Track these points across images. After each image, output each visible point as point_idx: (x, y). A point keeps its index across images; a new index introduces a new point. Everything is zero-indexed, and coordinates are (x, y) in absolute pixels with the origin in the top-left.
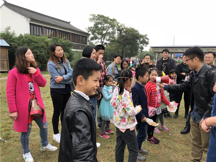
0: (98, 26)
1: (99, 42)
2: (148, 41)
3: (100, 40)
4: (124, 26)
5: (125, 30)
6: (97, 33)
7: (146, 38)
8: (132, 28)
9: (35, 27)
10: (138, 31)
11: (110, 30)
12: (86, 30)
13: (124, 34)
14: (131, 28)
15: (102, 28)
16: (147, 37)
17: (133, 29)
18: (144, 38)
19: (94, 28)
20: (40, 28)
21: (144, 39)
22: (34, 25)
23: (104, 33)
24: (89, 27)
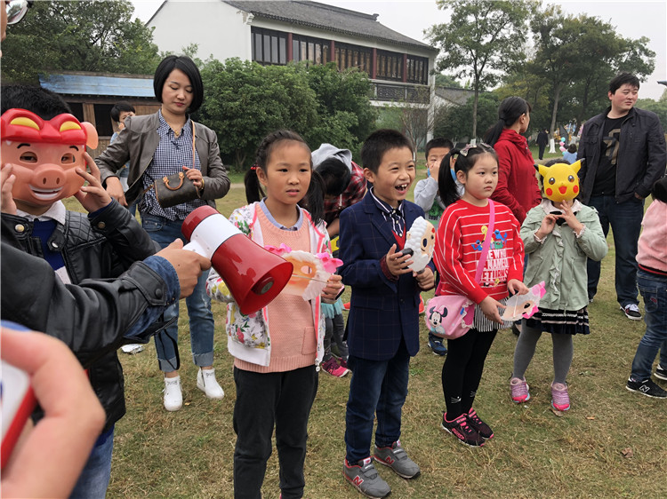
0: (465, 22)
1: (468, 72)
2: (651, 61)
3: (469, 68)
4: (559, 13)
5: (560, 26)
6: (460, 43)
7: (642, 49)
8: (588, 17)
9: (267, 38)
10: (609, 28)
11: (508, 31)
12: (426, 35)
13: (558, 40)
14: (584, 18)
15: (479, 27)
16: (648, 46)
17: (592, 20)
18: (638, 50)
19: (451, 26)
20: (283, 41)
21: (635, 53)
22: (263, 31)
23: (483, 43)
24: (435, 27)
